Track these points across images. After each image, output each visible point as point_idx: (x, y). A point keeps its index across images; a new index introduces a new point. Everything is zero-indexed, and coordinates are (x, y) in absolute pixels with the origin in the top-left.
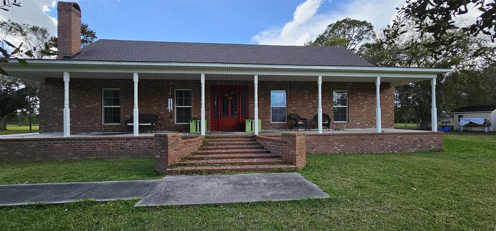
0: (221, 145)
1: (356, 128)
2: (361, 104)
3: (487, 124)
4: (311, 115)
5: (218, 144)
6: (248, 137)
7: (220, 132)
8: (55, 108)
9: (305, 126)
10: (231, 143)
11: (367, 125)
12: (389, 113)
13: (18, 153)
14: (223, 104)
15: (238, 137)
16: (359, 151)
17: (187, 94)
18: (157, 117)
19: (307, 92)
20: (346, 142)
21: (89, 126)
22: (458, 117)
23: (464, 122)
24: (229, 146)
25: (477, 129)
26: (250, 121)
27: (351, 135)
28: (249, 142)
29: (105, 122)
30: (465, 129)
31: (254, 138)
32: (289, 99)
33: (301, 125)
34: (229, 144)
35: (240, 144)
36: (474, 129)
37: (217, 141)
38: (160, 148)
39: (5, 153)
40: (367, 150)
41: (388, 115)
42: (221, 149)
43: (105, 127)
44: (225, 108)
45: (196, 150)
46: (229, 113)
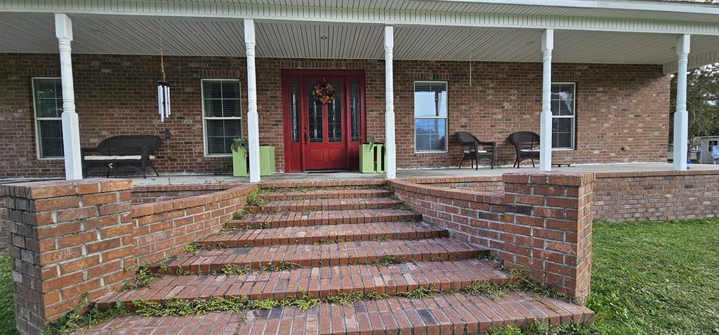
0: (298, 209)
1: (591, 162)
4: (500, 136)
5: (289, 209)
6: (370, 186)
7: (305, 173)
9: (492, 157)
10: (325, 202)
11: (613, 155)
12: (659, 129)
15: (345, 186)
16: (637, 215)
19: (491, 85)
20: (609, 194)
22: (708, 143)
24: (318, 215)
26: (373, 148)
27: (622, 177)
28: (375, 201)
29: (45, 154)
31: (387, 188)
32: (453, 101)
33: (483, 156)
34: (321, 208)
35: (353, 207)
37: (287, 198)
40: (657, 214)
41: (656, 133)
42: (294, 224)
43: (43, 164)
44: (315, 123)
45: (215, 229)
46: (326, 131)
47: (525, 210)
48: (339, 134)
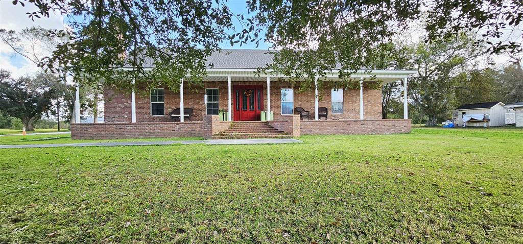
0: (244, 126)
2: (354, 99)
3: (486, 120)
5: (242, 126)
8: (116, 104)
12: (378, 106)
13: (102, 133)
14: (243, 100)
15: (255, 123)
17: (215, 92)
18: (192, 110)
21: (140, 117)
22: (462, 114)
23: (466, 118)
25: (478, 125)
26: (265, 113)
28: (263, 125)
29: (153, 115)
30: (467, 125)
31: (267, 123)
32: (295, 95)
33: (305, 116)
35: (257, 126)
36: (475, 125)
38: (207, 124)
39: (94, 133)
40: (352, 133)
41: (377, 108)
42: (244, 128)
43: (153, 118)
44: (245, 103)
45: (227, 129)
46: (248, 107)
47: (287, 121)
48: (253, 108)
